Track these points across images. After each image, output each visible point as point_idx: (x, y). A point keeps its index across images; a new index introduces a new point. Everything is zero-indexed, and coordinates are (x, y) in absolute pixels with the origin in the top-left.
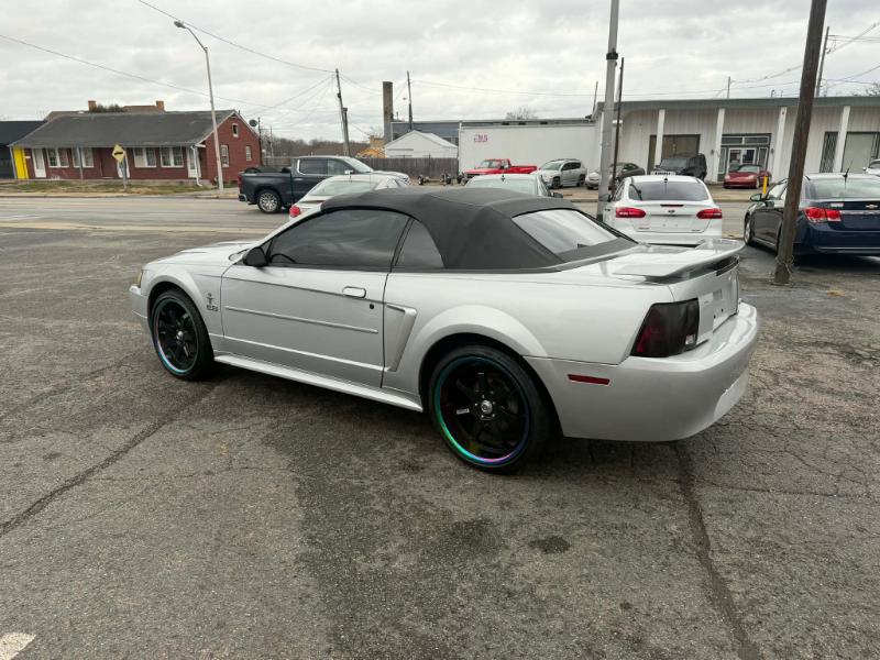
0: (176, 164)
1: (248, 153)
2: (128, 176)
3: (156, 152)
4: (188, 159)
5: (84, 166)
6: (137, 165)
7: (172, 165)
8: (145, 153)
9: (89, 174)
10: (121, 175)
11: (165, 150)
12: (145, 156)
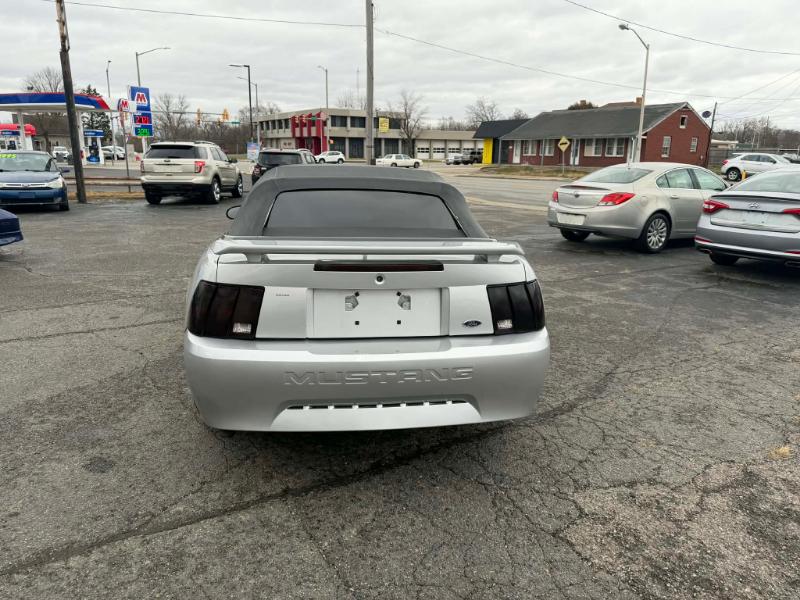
0: (618, 153)
1: (694, 143)
2: (577, 163)
3: (603, 143)
4: (629, 149)
5: (547, 154)
6: (586, 155)
7: (614, 155)
8: (594, 143)
9: (548, 161)
10: (571, 163)
11: (611, 140)
12: (594, 147)
